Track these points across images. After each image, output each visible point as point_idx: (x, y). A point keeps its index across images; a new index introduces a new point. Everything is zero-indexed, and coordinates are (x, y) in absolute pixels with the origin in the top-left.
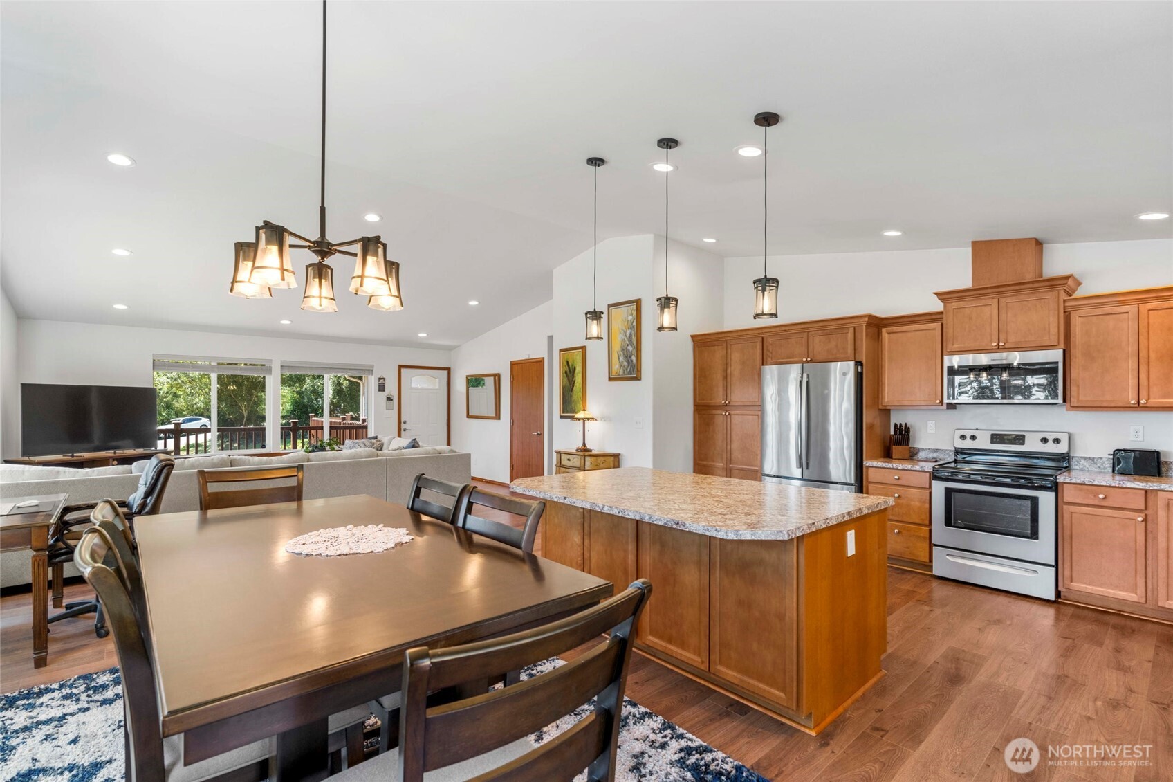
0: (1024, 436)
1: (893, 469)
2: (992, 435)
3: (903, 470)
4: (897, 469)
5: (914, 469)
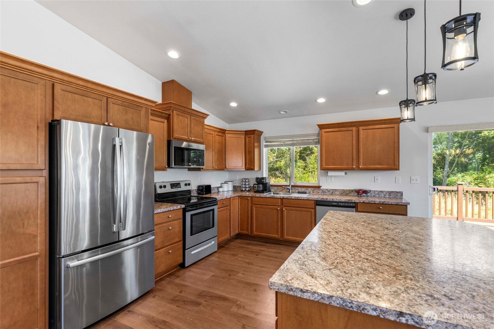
0: (180, 183)
1: (169, 211)
2: (171, 184)
3: (173, 210)
4: (171, 211)
5: (178, 208)
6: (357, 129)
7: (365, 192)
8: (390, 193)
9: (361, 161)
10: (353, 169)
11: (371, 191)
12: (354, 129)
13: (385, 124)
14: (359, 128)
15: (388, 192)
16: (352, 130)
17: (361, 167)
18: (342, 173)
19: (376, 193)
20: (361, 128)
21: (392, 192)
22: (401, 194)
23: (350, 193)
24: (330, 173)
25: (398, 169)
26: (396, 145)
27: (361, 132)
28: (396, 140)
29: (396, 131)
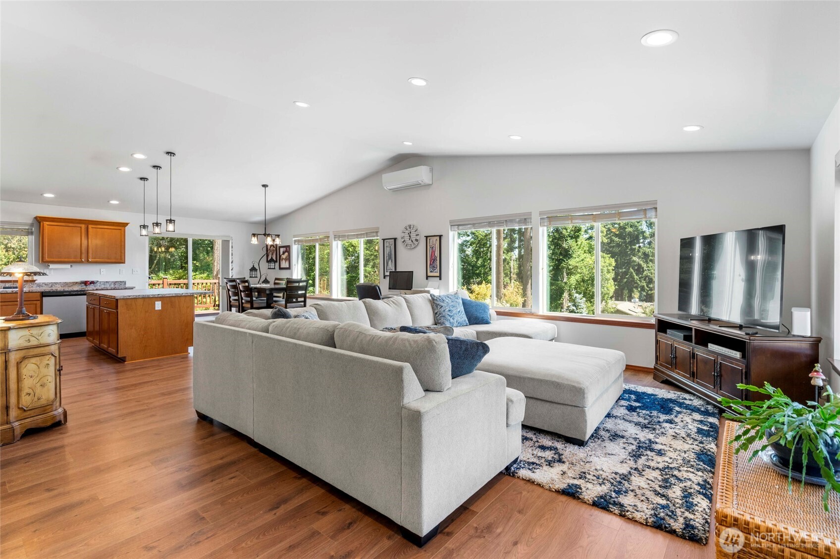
6: (86, 226)
7: (93, 283)
8: (115, 283)
9: (90, 255)
10: (81, 262)
11: (98, 281)
12: (83, 226)
13: (113, 226)
14: (88, 226)
15: (113, 282)
16: (81, 227)
17: (90, 260)
18: (68, 266)
19: (102, 283)
20: (90, 226)
21: (117, 282)
22: (125, 283)
23: (74, 285)
24: (52, 266)
25: (125, 263)
26: (123, 244)
27: (90, 230)
28: (123, 240)
29: (122, 233)
